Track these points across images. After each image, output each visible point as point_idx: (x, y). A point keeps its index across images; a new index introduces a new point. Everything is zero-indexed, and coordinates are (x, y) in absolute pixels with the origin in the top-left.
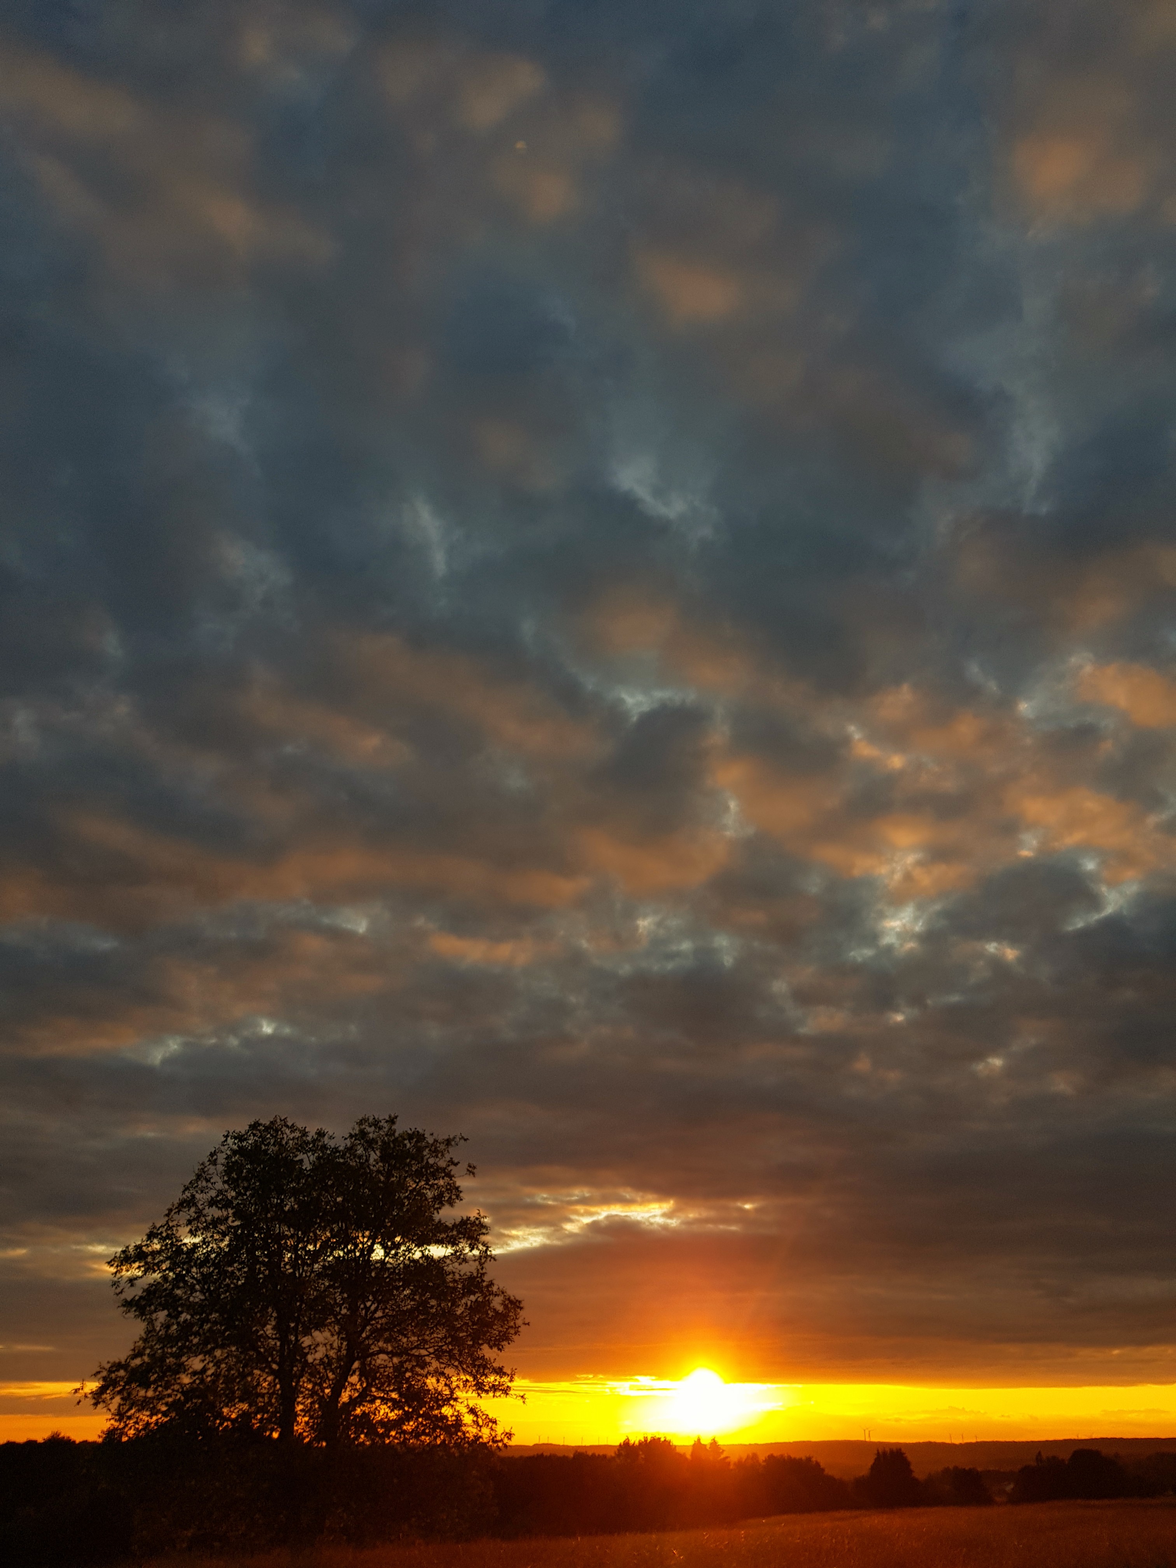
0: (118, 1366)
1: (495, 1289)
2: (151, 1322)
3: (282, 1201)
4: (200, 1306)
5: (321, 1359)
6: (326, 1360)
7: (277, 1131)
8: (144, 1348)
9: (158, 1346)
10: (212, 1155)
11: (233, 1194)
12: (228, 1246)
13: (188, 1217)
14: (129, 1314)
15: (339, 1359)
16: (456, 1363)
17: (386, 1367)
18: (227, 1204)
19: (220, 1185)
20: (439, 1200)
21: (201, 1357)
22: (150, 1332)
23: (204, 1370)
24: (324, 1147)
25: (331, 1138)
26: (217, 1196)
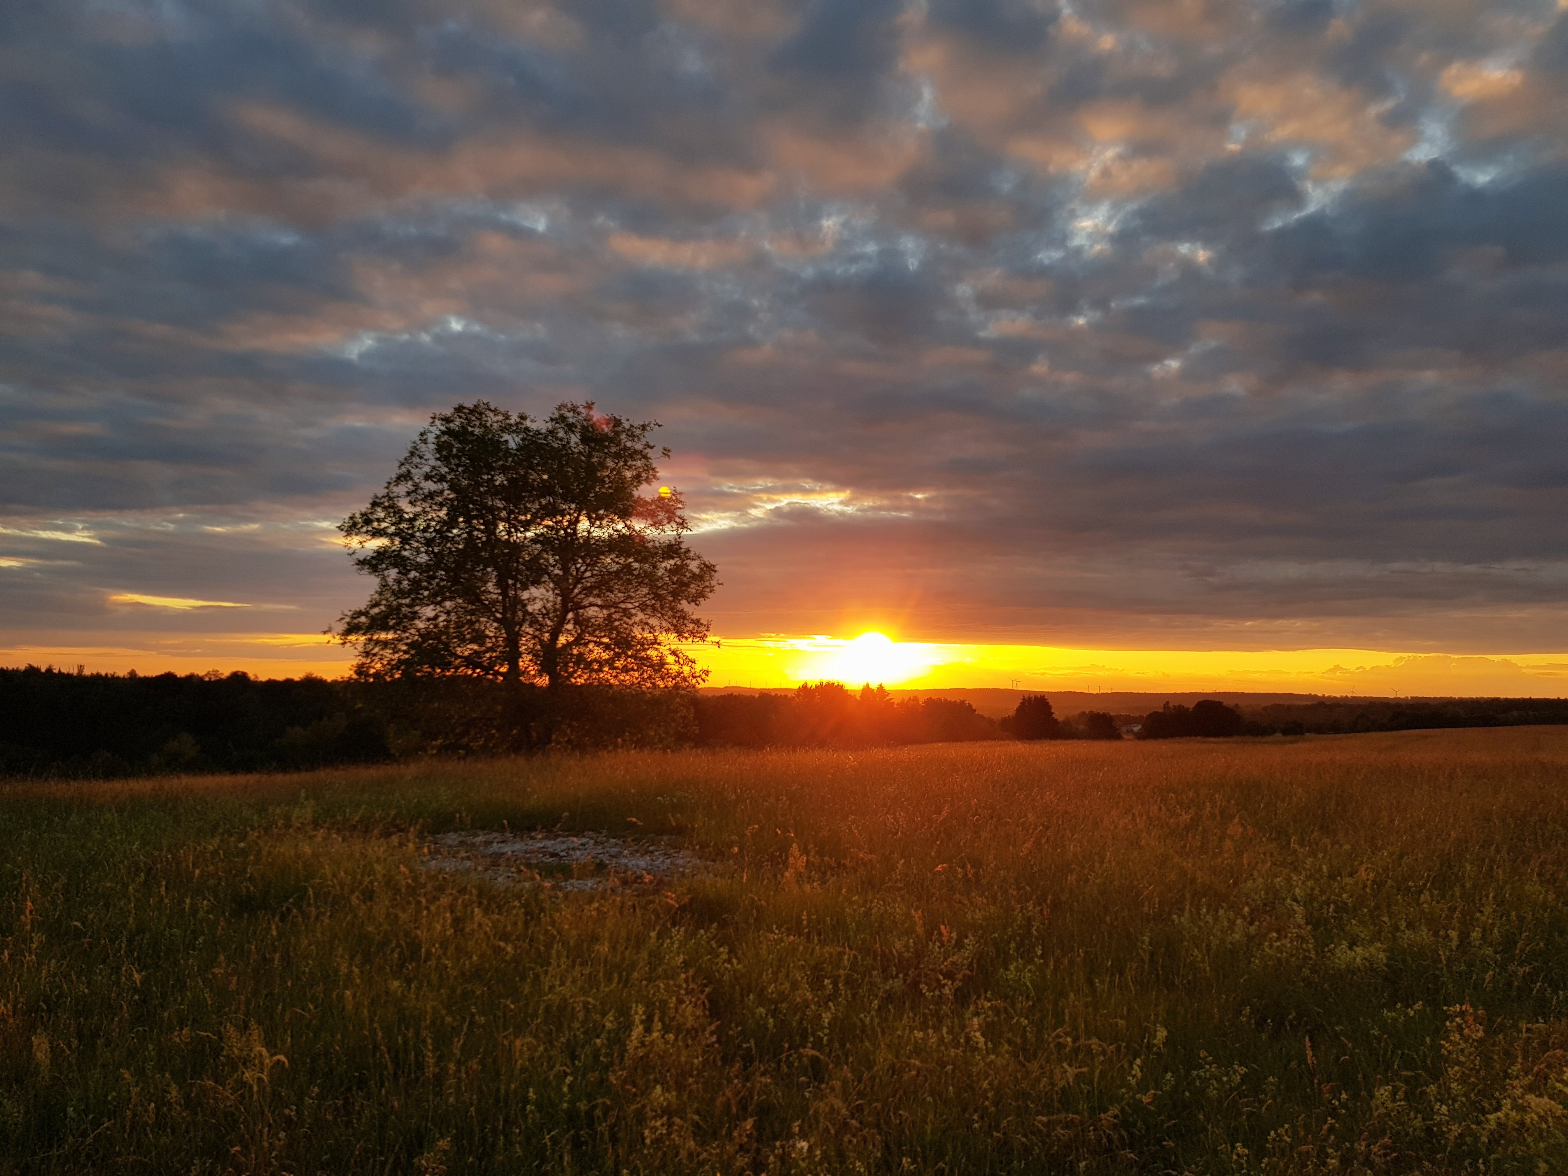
0: (360, 613)
1: (692, 554)
2: (384, 578)
3: (493, 476)
4: (428, 565)
5: (539, 610)
6: (544, 611)
7: (481, 414)
8: (381, 600)
9: (392, 598)
10: (422, 434)
11: (446, 470)
12: (447, 515)
13: (407, 490)
14: (362, 572)
15: (555, 610)
16: (659, 615)
17: (597, 617)
18: (442, 479)
19: (433, 462)
20: (637, 478)
21: (432, 607)
22: (384, 586)
23: (436, 617)
24: (527, 429)
25: (533, 421)
26: (431, 471)
